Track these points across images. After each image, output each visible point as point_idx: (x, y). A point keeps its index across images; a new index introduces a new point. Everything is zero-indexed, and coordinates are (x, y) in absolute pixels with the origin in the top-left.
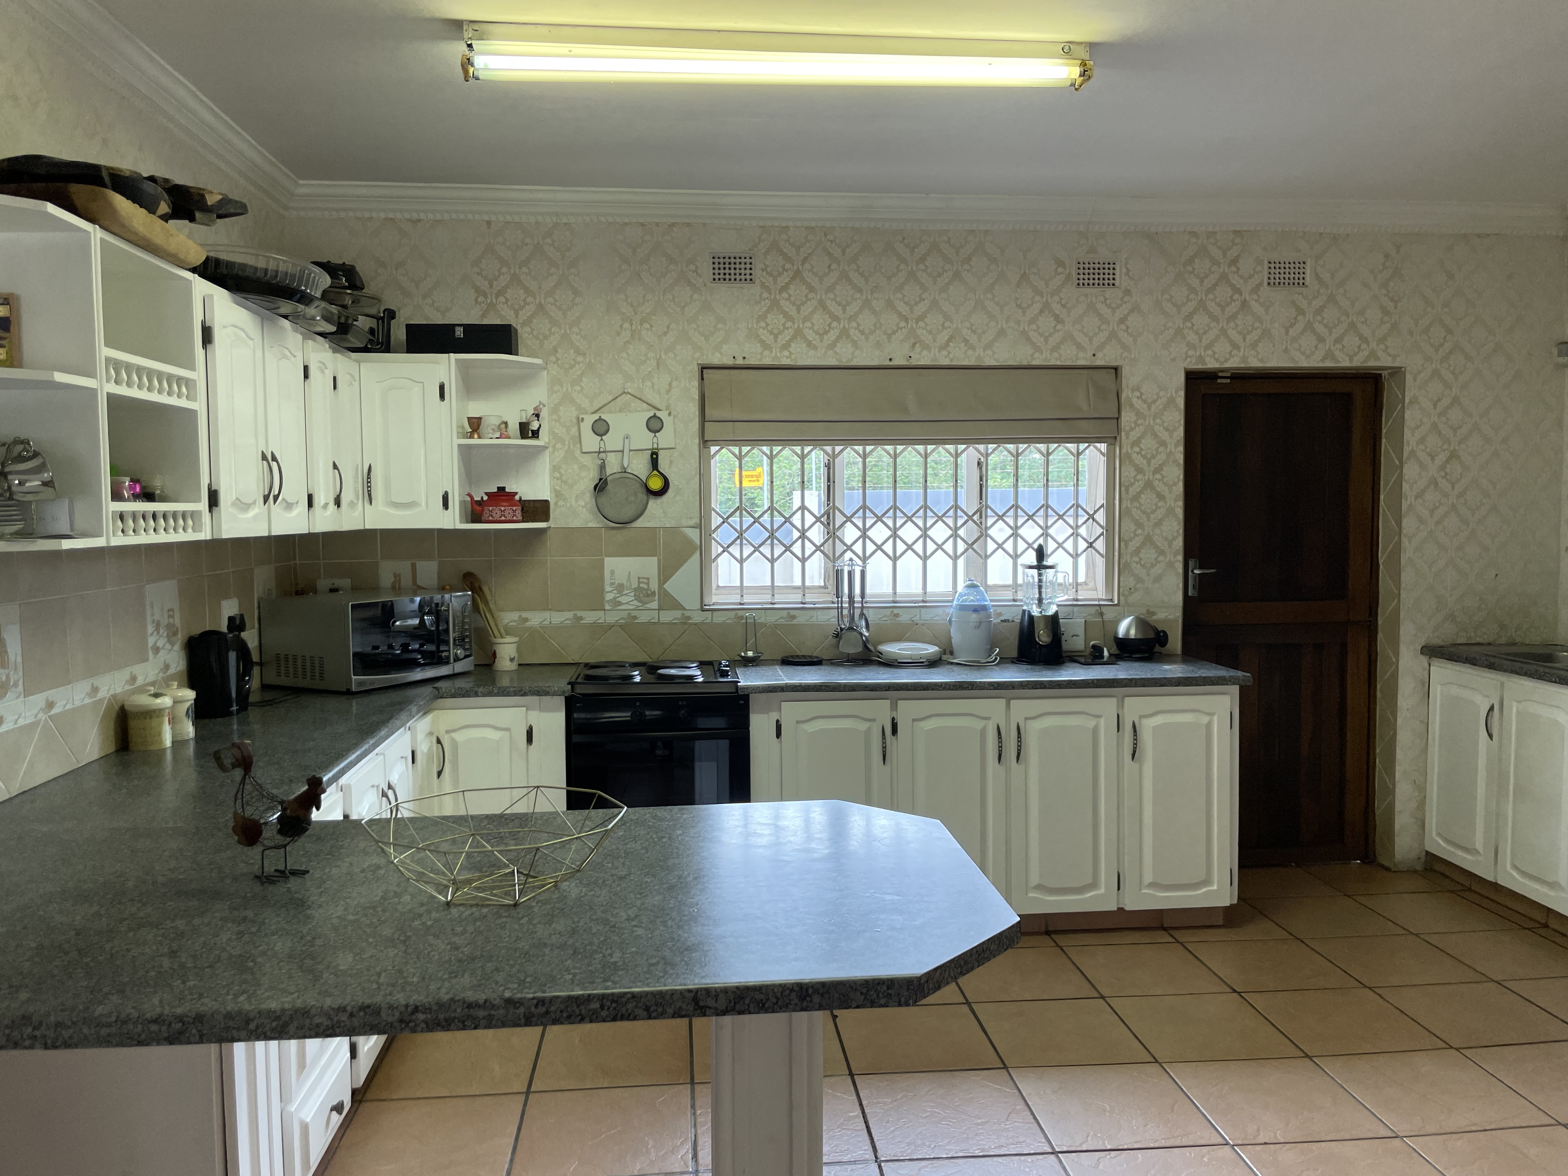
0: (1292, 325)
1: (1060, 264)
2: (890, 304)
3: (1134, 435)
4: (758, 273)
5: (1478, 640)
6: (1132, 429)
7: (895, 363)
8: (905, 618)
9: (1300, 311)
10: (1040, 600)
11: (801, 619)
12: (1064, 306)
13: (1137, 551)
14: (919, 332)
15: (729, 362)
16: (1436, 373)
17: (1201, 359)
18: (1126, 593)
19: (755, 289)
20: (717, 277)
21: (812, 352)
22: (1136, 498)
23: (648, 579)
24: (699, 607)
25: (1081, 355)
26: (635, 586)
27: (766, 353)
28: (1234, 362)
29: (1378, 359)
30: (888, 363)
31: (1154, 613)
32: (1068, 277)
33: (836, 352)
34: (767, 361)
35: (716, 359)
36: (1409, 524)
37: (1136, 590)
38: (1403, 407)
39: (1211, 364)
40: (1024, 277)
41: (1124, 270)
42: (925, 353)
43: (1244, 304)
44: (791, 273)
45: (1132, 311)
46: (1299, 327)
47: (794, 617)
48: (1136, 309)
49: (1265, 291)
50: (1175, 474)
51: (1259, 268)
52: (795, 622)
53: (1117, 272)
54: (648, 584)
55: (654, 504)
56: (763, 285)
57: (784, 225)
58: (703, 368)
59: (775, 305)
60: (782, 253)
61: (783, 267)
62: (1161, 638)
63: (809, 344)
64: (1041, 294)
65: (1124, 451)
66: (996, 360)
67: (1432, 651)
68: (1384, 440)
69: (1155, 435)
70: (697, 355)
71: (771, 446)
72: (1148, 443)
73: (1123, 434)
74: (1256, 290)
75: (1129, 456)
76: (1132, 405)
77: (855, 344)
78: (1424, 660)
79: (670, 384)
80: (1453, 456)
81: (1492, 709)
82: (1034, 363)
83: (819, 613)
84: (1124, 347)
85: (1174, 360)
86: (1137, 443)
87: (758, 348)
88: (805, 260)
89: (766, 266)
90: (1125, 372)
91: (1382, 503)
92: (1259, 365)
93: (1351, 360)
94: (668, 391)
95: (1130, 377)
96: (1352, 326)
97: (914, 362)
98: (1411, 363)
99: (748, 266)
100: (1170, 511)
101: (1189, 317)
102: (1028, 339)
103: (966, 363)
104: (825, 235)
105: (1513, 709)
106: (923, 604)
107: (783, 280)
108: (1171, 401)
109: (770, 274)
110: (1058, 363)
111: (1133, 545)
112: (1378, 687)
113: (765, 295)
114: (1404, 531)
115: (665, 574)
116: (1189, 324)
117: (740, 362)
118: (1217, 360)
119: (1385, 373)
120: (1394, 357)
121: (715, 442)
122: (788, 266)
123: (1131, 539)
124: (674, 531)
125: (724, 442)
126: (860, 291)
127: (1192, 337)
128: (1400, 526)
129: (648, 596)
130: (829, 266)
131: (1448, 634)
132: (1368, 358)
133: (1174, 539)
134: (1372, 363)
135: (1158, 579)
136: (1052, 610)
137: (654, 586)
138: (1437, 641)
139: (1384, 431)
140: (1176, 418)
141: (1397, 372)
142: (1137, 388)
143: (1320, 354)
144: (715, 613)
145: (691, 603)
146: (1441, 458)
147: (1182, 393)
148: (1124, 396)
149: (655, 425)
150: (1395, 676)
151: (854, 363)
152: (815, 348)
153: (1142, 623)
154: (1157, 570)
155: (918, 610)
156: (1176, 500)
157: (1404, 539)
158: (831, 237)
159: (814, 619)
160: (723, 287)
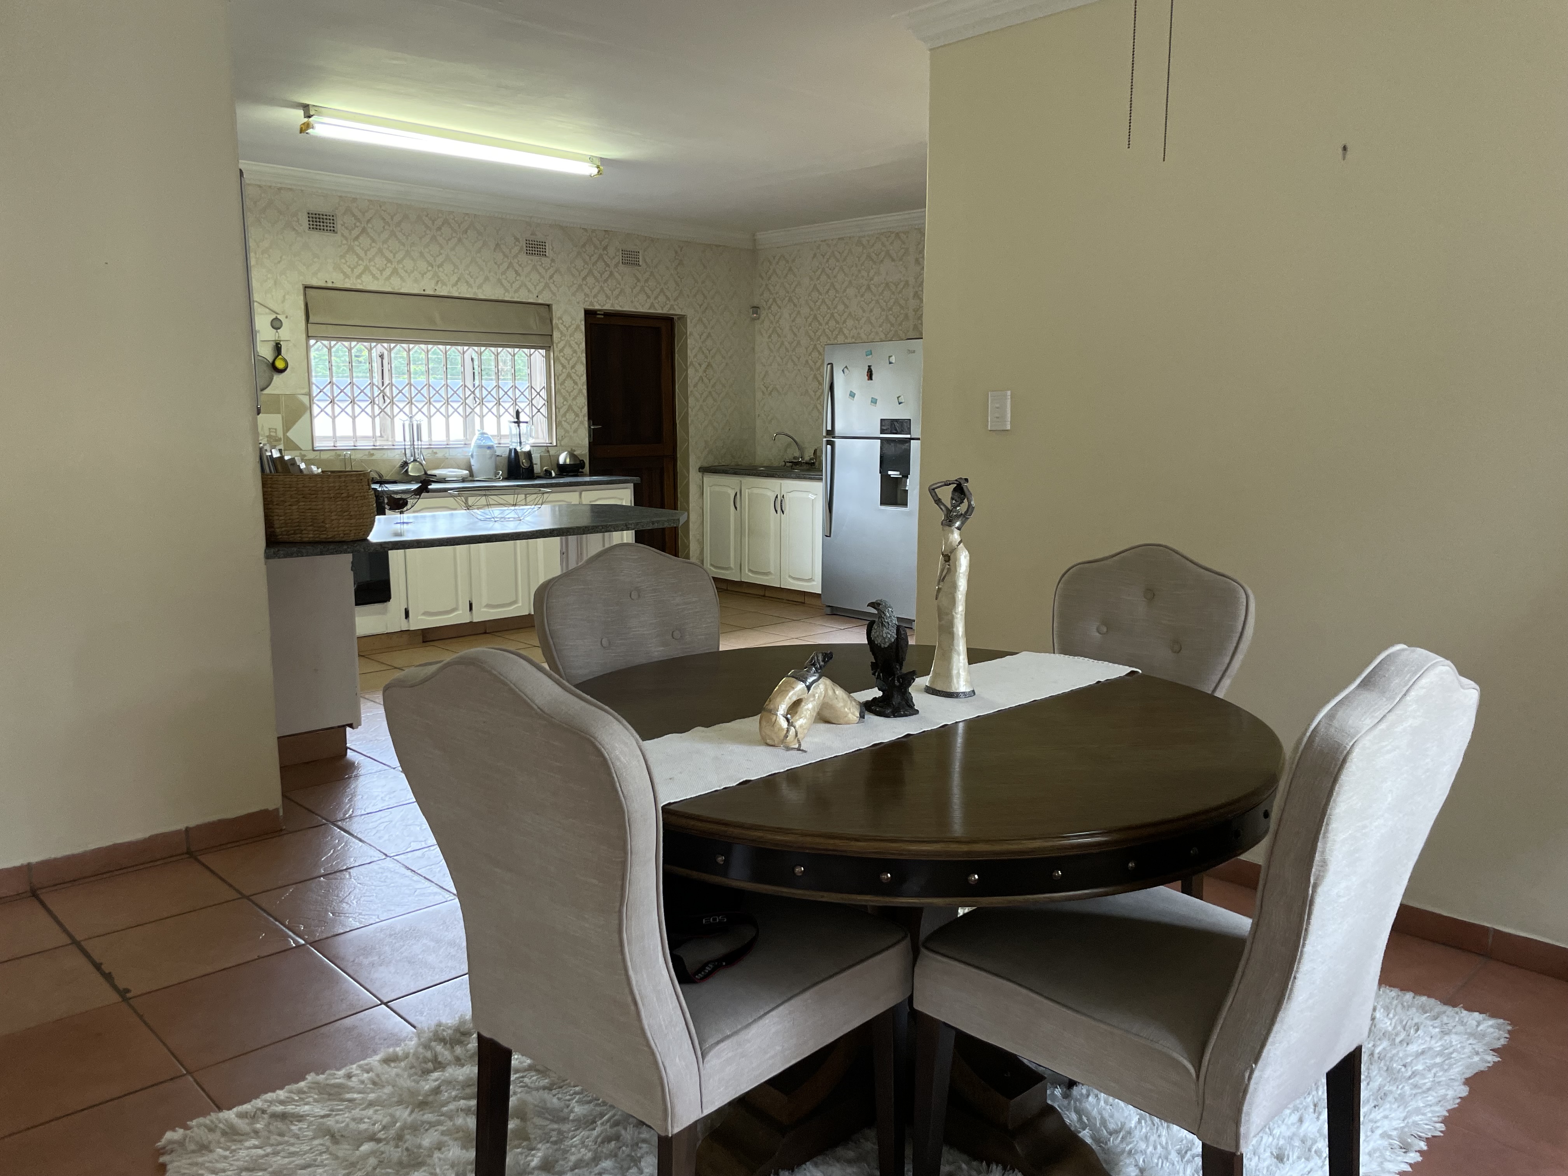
0: (635, 288)
1: (517, 239)
2: (421, 254)
3: (561, 345)
4: (339, 227)
5: (723, 464)
6: (559, 342)
7: (427, 292)
8: (440, 455)
9: (638, 280)
10: (520, 443)
11: (378, 456)
12: (520, 265)
13: (564, 415)
14: (440, 274)
15: (323, 284)
16: (700, 320)
17: (592, 304)
18: (560, 439)
19: (337, 238)
20: (312, 227)
21: (376, 282)
22: (562, 383)
23: (276, 429)
24: (311, 448)
25: (531, 295)
26: (267, 434)
27: (347, 280)
28: (608, 307)
29: (674, 309)
30: (423, 292)
31: (575, 451)
32: (522, 248)
33: (391, 283)
34: (348, 285)
35: (315, 282)
36: (691, 401)
37: (565, 437)
38: (686, 337)
39: (597, 307)
40: (497, 245)
41: (551, 247)
42: (444, 287)
43: (611, 274)
44: (360, 229)
45: (556, 272)
46: (638, 289)
47: (373, 455)
48: (557, 271)
49: (621, 267)
50: (582, 369)
51: (617, 254)
52: (374, 458)
53: (547, 248)
54: (276, 432)
55: (277, 379)
56: (343, 235)
57: (353, 196)
58: (306, 287)
59: (351, 249)
60: (354, 215)
61: (355, 224)
62: (582, 465)
63: (374, 276)
64: (507, 257)
65: (555, 355)
66: (485, 296)
67: (705, 470)
68: (676, 355)
69: (570, 346)
70: (301, 278)
71: (351, 341)
72: (568, 351)
73: (555, 345)
74: (616, 265)
75: (558, 359)
76: (558, 328)
77: (402, 278)
78: (700, 474)
79: (284, 297)
80: (709, 365)
81: (736, 494)
82: (506, 299)
83: (389, 451)
84: (554, 294)
85: (578, 303)
86: (561, 351)
87: (341, 276)
88: (368, 221)
89: (344, 223)
90: (554, 307)
91: (677, 390)
92: (620, 309)
93: (662, 309)
94: (283, 302)
95: (557, 311)
96: (662, 291)
97: (437, 293)
98: (689, 313)
99: (332, 221)
100: (580, 391)
101: (584, 279)
102: (502, 284)
103: (468, 296)
104: (380, 206)
105: (746, 493)
106: (447, 447)
107: (356, 232)
108: (578, 327)
109: (347, 228)
110: (519, 300)
111: (562, 411)
112: (679, 491)
113: (344, 242)
114: (690, 405)
115: (288, 425)
116: (585, 282)
117: (330, 285)
118: (599, 304)
119: (675, 318)
120: (682, 309)
121: (313, 337)
122: (358, 224)
123: (562, 407)
124: (292, 397)
125: (318, 338)
126: (404, 245)
127: (587, 290)
128: (687, 402)
129: (276, 441)
130: (384, 227)
131: (710, 461)
132: (670, 309)
133: (583, 407)
134: (672, 312)
135: (575, 431)
136: (527, 448)
137: (280, 434)
138: (706, 465)
139: (676, 350)
140: (580, 337)
141: (682, 318)
142: (560, 318)
143: (647, 305)
144: (322, 452)
145: (305, 445)
146: (704, 366)
147: (583, 323)
148: (554, 322)
149: (277, 324)
150: (687, 485)
151: (403, 291)
152: (377, 279)
153: (572, 455)
154: (576, 425)
155: (447, 450)
156: (583, 385)
157: (690, 410)
158: (383, 208)
159: (386, 456)
160: (316, 235)
